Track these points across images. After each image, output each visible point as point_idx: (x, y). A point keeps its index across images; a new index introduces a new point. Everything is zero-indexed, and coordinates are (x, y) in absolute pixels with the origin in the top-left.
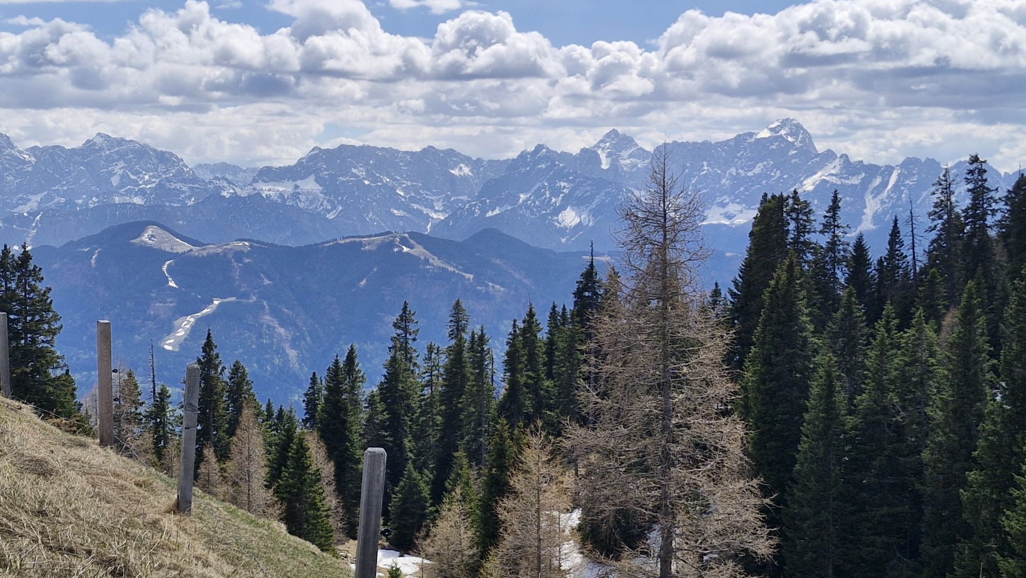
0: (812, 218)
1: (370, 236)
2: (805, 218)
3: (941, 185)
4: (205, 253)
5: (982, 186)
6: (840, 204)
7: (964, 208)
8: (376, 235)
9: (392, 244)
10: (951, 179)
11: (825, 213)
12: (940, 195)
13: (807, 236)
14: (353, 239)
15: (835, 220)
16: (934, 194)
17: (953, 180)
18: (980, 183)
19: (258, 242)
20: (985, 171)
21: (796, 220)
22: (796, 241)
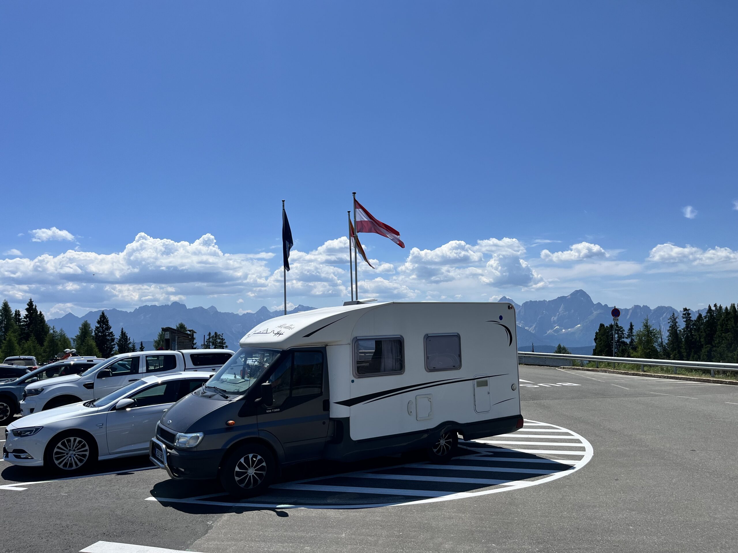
0: (624, 332)
2: (621, 333)
3: (671, 319)
5: (690, 319)
6: (633, 327)
7: (682, 328)
10: (676, 317)
11: (628, 331)
12: (671, 323)
13: (623, 339)
15: (632, 334)
16: (669, 323)
17: (677, 317)
18: (688, 318)
20: (690, 314)
21: (618, 333)
22: (618, 341)
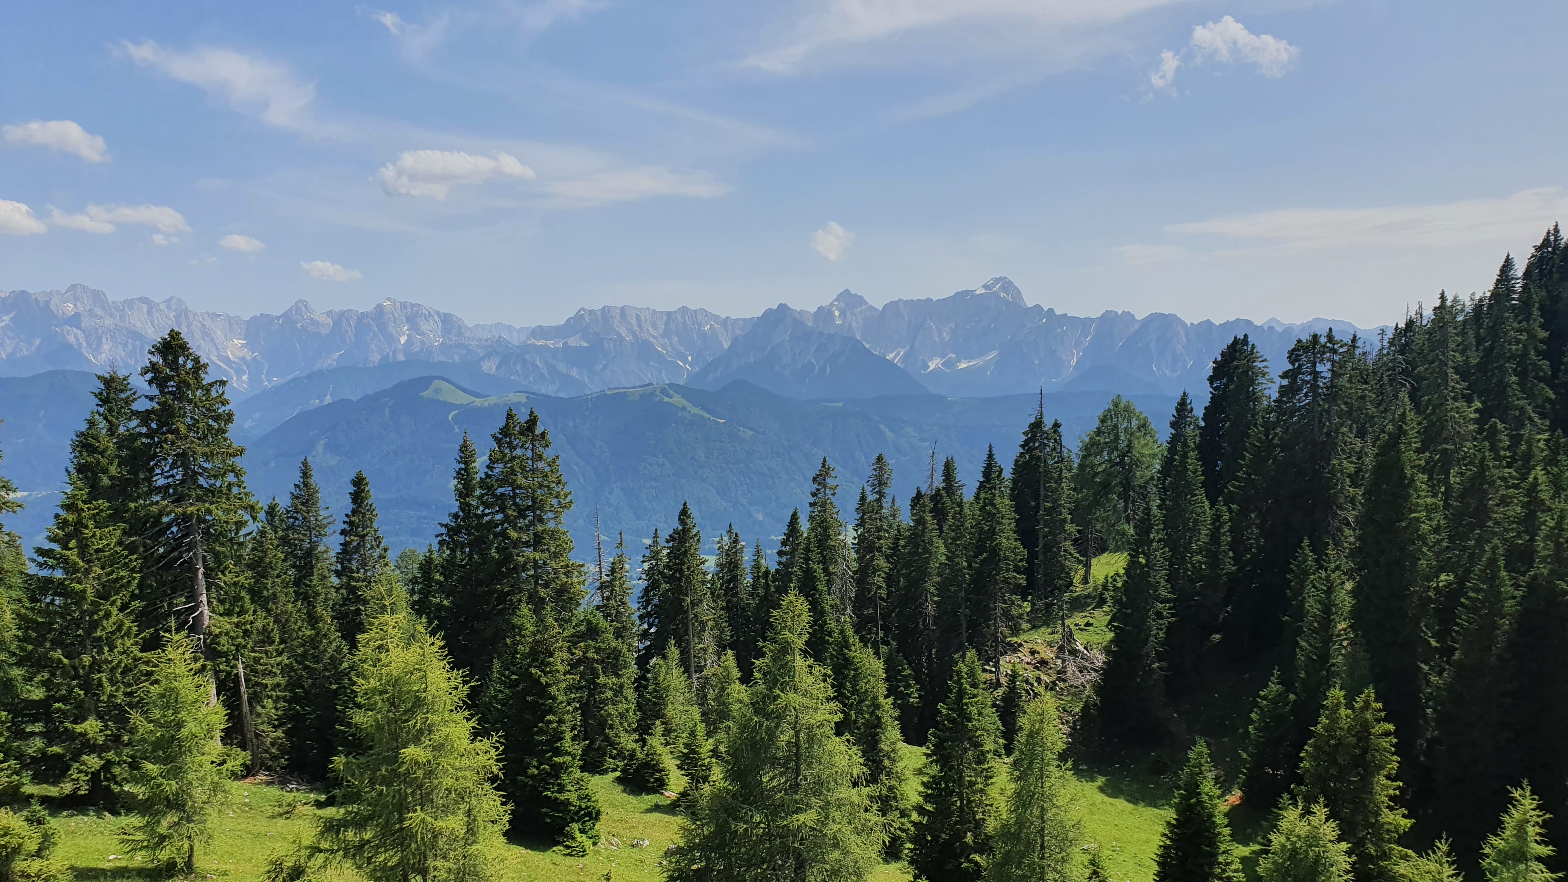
1: (634, 387)
4: (486, 404)
8: (640, 387)
9: (653, 394)
14: (618, 391)
19: (532, 394)
